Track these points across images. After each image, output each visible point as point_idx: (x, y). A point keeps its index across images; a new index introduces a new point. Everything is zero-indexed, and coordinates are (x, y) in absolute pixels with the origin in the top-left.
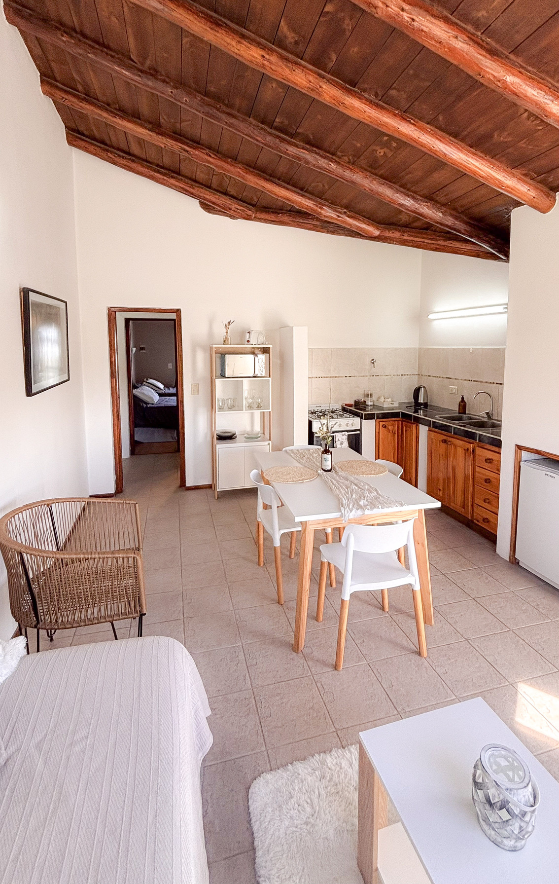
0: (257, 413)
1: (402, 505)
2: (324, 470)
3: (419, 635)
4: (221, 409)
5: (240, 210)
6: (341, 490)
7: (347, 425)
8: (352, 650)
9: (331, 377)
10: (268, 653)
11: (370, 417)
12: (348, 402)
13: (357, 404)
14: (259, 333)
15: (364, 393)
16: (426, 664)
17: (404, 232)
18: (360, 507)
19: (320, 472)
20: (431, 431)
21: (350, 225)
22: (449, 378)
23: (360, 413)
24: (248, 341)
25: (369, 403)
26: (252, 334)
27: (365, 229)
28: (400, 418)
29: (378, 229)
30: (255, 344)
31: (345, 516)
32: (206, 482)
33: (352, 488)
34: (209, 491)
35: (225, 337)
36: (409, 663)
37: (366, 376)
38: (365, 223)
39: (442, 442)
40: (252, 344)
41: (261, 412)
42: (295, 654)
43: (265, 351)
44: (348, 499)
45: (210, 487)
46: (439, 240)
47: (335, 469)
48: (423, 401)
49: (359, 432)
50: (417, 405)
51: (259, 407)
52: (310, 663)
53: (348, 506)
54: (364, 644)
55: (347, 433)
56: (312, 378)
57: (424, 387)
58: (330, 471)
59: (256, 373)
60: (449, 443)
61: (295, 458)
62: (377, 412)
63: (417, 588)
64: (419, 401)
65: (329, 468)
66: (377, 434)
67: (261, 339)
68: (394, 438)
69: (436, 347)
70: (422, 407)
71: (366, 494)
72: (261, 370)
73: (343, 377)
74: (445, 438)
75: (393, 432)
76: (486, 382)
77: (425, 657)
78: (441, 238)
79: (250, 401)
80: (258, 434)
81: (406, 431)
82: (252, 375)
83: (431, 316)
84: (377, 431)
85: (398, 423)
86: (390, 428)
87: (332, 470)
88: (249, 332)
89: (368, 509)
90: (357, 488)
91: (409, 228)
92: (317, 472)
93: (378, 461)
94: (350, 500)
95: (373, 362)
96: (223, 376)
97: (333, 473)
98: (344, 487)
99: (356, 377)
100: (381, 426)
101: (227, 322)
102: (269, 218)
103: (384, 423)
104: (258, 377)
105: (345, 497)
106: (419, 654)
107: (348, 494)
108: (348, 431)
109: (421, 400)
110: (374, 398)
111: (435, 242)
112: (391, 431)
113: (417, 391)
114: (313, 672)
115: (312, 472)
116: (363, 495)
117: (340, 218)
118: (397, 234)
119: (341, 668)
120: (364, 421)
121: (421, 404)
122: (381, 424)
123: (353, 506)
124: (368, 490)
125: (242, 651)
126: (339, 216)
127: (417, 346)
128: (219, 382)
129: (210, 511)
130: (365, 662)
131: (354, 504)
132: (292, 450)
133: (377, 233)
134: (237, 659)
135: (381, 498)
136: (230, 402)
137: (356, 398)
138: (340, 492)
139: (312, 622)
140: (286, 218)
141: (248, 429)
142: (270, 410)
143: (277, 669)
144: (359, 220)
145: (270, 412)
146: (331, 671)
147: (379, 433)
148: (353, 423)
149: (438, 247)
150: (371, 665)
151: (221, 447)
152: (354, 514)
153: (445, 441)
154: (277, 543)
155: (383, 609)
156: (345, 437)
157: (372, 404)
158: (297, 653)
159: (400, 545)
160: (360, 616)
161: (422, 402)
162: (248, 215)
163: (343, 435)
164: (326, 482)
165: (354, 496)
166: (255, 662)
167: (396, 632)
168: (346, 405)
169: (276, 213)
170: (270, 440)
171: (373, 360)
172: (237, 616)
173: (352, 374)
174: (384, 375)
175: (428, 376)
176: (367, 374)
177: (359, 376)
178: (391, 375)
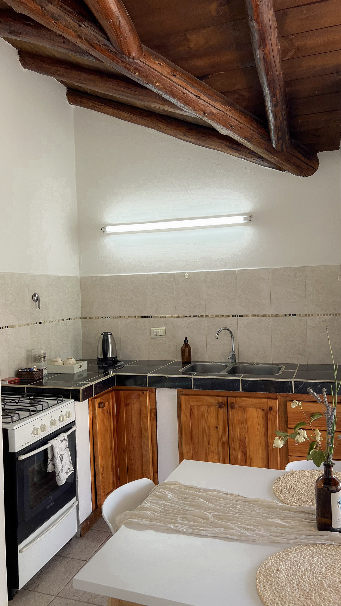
15: (30, 355)
22: (147, 317)
28: (114, 386)
37: (28, 325)
55: (66, 435)
66: (91, 422)
68: (109, 422)
69: (117, 275)
75: (107, 412)
76: (216, 316)
83: (110, 229)
84: (91, 416)
85: (112, 395)
95: (35, 299)
99: (15, 326)
100: (96, 406)
103: (100, 400)
122: (97, 402)
127: (77, 274)
147: (94, 419)
148: (67, 413)
156: (65, 444)
163: (62, 442)
171: (35, 295)
173: (8, 322)
174: (48, 321)
175: (104, 318)
176: (29, 322)
177: (19, 326)
178: (55, 321)
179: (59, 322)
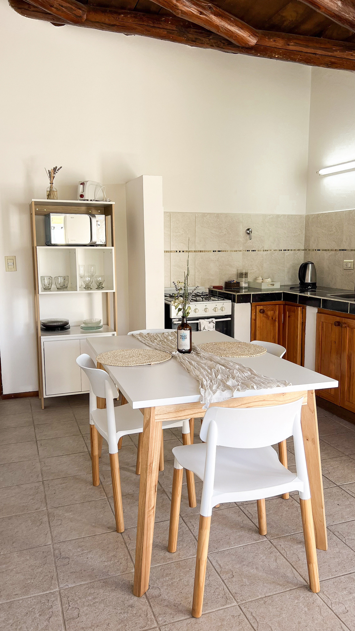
0: (98, 295)
1: (285, 384)
2: (181, 351)
3: (309, 562)
4: (47, 289)
5: (66, 8)
6: (202, 370)
7: (215, 310)
8: (217, 588)
9: (195, 251)
10: (97, 600)
11: (244, 299)
12: (217, 284)
13: (229, 285)
14: (96, 185)
15: (238, 273)
16: (319, 602)
17: (289, 39)
18: (228, 388)
19: (175, 353)
20: (320, 313)
21: (217, 27)
22: (343, 250)
23: (231, 294)
24: (82, 196)
25: (244, 285)
26: (87, 185)
27: (237, 34)
28: (281, 302)
29: (254, 35)
30: (91, 200)
31: (205, 399)
32: (30, 388)
33: (217, 368)
34: (34, 400)
35: (49, 190)
36: (296, 601)
37: (240, 251)
38: (237, 25)
39: (335, 325)
40: (88, 200)
41: (103, 293)
42: (136, 598)
43: (107, 210)
44: (211, 381)
45: (36, 394)
46: (336, 51)
47: (195, 349)
48: (311, 280)
49: (230, 319)
50: (304, 286)
51: (100, 287)
52: (157, 610)
53: (211, 387)
54: (234, 579)
55: (214, 320)
56: (171, 252)
57: (312, 263)
58: (189, 352)
59: (94, 240)
60: (344, 325)
61: (143, 341)
62: (253, 293)
63: (307, 496)
64: (306, 281)
65: (188, 348)
66: (253, 321)
67: (100, 195)
68: (274, 326)
69: (327, 212)
70: (309, 287)
71: (237, 373)
72: (100, 237)
73: (210, 251)
74: (338, 319)
75: (272, 318)
77: (317, 592)
78: (338, 48)
79: (88, 279)
80: (100, 322)
81: (289, 317)
82: (88, 242)
83: (322, 172)
84: (253, 317)
85: (279, 308)
86: (270, 313)
87: (192, 351)
88: (82, 184)
89: (238, 390)
90: (223, 368)
91: (296, 33)
92: (171, 353)
93: (254, 342)
94: (213, 381)
95: (249, 232)
96: (48, 243)
97: (193, 354)
98: (206, 368)
99: (227, 251)
100: (258, 311)
101: (51, 168)
102: (107, 21)
103: (261, 307)
104: (97, 245)
105: (207, 378)
106: (309, 588)
107: (211, 374)
108: (216, 318)
109: (308, 280)
110: (250, 279)
111: (330, 54)
112: (270, 318)
113: (303, 268)
114: (160, 623)
115: (164, 354)
116: (232, 376)
117: (204, 16)
118: (279, 43)
119: (201, 613)
120: (237, 305)
121: (308, 284)
122: (259, 308)
123: (218, 388)
124: (239, 370)
125: (59, 599)
126: (201, 13)
127: (303, 213)
128: (41, 251)
129: (34, 423)
130: (233, 604)
131: (219, 385)
132: (140, 335)
133: (253, 41)
134: (51, 610)
135: (256, 378)
136: (60, 280)
137: (226, 279)
138: (201, 373)
139: (162, 554)
140: (130, 21)
141: (85, 317)
142: (114, 291)
143: (107, 621)
144: (230, 20)
145: (114, 293)
146: (186, 619)
147: (255, 320)
148: (222, 307)
149: (333, 60)
150: (242, 608)
151: (48, 340)
152: (220, 395)
153: (338, 324)
154: (114, 449)
155: (259, 531)
156: (212, 325)
157: (246, 285)
158: (139, 596)
159: (282, 438)
160: (228, 543)
161: (309, 282)
162: (77, 16)
163: (210, 323)
164: (181, 364)
165: (219, 377)
166: (76, 613)
167: (278, 561)
168: (214, 287)
169: (116, 12)
170: (115, 331)
171: (248, 230)
172: (57, 552)
173: (221, 248)
174: (262, 249)
175: (317, 250)
176: (241, 249)
177: (231, 251)
178: (271, 250)
179: (275, 252)
